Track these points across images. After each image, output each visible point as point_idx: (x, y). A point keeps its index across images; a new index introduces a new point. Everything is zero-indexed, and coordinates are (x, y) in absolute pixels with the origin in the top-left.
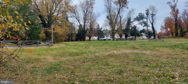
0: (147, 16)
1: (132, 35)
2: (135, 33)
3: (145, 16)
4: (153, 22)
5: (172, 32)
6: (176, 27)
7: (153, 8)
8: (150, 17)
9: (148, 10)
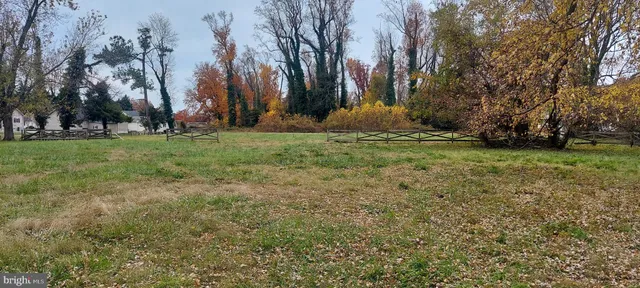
0: (142, 51)
1: (93, 116)
2: (104, 111)
3: (137, 49)
4: (164, 74)
5: (219, 110)
6: (231, 95)
7: (164, 27)
8: (154, 54)
9: (147, 30)
